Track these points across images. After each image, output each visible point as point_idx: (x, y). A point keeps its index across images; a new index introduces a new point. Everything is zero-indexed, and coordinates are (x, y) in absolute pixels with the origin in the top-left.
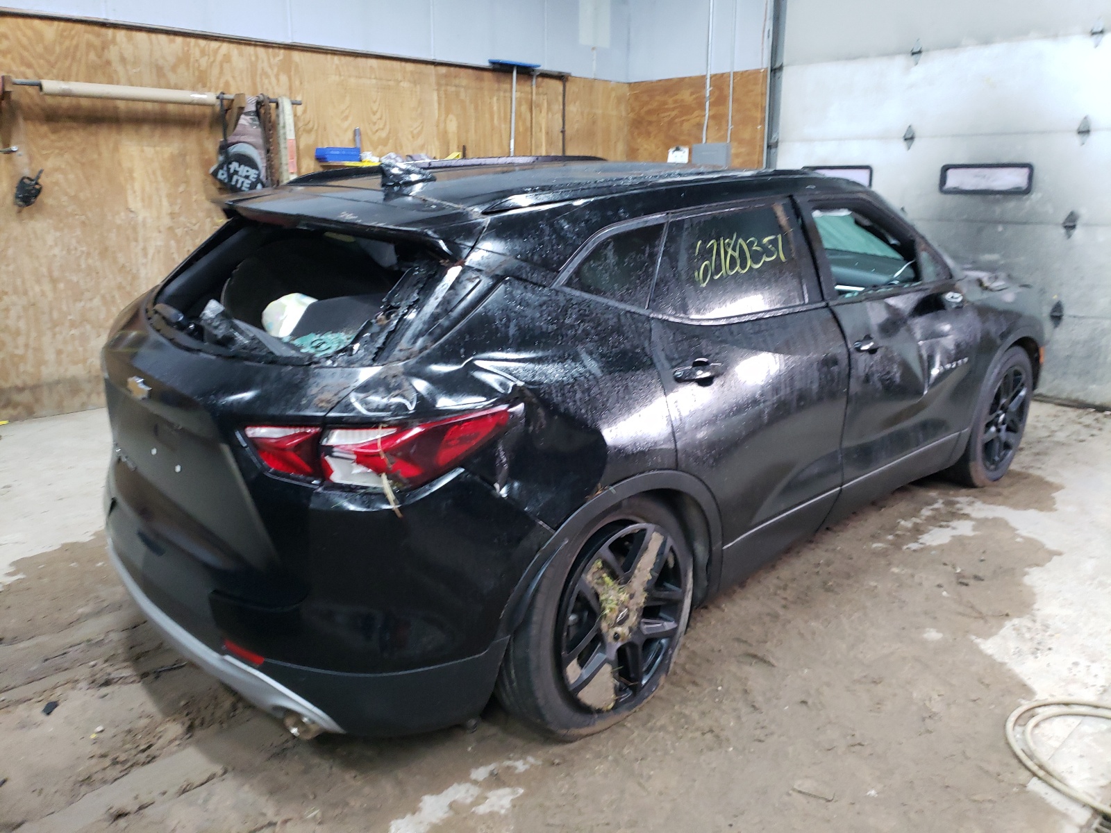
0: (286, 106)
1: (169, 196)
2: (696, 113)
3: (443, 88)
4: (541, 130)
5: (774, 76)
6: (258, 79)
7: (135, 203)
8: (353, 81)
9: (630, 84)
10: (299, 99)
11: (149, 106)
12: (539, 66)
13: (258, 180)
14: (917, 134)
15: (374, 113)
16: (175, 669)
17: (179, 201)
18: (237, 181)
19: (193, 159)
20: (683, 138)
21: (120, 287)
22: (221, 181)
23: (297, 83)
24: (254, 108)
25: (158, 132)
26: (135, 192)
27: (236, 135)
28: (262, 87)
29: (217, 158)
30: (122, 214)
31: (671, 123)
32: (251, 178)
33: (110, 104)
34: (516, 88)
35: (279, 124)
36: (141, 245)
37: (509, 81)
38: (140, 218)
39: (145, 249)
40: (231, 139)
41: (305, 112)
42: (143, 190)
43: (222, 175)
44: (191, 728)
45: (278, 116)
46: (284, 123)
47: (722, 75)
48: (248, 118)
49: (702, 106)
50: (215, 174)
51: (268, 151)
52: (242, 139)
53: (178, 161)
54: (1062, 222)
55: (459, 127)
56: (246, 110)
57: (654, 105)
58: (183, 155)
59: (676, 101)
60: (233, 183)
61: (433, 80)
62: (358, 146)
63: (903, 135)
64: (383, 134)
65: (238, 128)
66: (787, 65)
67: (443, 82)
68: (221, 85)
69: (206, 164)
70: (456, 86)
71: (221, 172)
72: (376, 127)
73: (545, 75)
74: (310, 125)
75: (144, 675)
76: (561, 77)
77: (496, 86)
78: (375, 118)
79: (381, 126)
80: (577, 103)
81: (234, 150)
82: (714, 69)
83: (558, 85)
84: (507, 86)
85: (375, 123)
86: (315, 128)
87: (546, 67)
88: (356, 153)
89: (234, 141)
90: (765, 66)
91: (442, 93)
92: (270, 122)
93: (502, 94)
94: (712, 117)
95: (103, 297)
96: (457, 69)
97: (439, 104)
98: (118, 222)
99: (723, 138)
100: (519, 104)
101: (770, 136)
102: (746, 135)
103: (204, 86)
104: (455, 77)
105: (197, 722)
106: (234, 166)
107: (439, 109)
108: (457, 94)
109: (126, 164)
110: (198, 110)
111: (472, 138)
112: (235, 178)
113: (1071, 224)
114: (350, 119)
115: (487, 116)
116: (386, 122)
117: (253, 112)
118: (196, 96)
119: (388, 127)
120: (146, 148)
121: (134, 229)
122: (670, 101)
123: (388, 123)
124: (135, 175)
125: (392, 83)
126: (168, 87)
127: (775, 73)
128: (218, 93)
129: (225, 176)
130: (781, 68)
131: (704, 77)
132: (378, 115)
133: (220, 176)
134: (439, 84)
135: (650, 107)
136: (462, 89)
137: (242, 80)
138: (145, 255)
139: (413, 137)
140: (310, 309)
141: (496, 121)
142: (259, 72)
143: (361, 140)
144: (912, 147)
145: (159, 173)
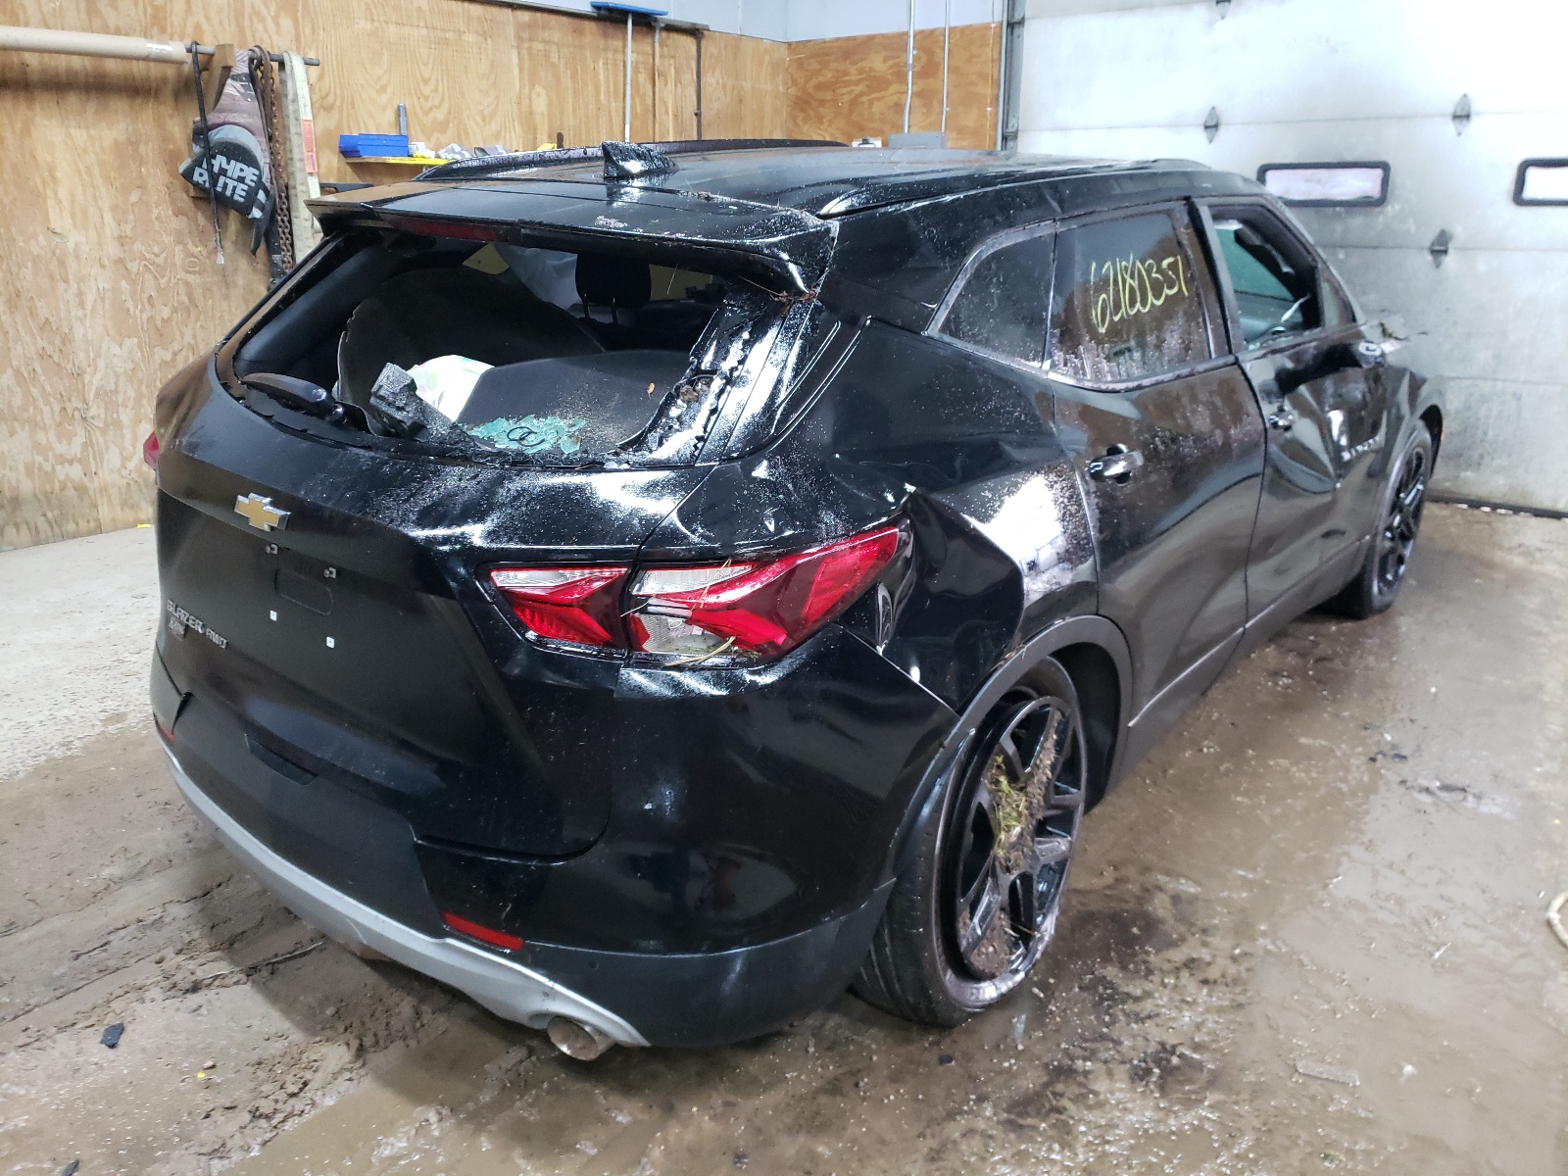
0: (296, 65)
1: (114, 209)
2: (893, 88)
3: (526, 45)
4: (667, 113)
5: (1012, 33)
6: (247, 23)
7: (60, 220)
8: (392, 29)
9: (789, 44)
10: (312, 55)
11: (77, 62)
12: (665, 14)
13: (260, 185)
14: (1223, 120)
15: (426, 82)
16: (295, 957)
17: (131, 217)
18: (225, 186)
19: (150, 150)
20: (872, 125)
21: (43, 355)
22: (196, 185)
23: (308, 31)
24: (246, 70)
25: (92, 107)
26: (59, 202)
27: (221, 111)
28: (253, 36)
29: (190, 148)
30: (41, 238)
31: (854, 102)
32: (247, 181)
33: (15, 58)
34: (631, 46)
35: (286, 96)
36: (74, 287)
37: (620, 35)
38: (71, 245)
39: (80, 294)
40: (213, 118)
41: (321, 77)
42: (72, 197)
43: (201, 176)
44: (361, 1051)
45: (283, 82)
46: (296, 95)
47: (932, 32)
48: (238, 84)
49: (901, 78)
50: (188, 175)
51: (270, 139)
52: (231, 118)
53: (127, 152)
54: (1427, 244)
55: (550, 105)
56: (235, 71)
57: (829, 75)
58: (133, 143)
59: (861, 71)
60: (219, 189)
61: (511, 31)
62: (404, 132)
63: (1203, 121)
64: (440, 115)
65: (224, 100)
66: (1032, 18)
67: (525, 35)
68: (189, 30)
69: (172, 158)
70: (544, 41)
71: (198, 171)
72: (430, 103)
73: (672, 28)
74: (330, 99)
75: (251, 971)
76: (695, 32)
77: (602, 43)
78: (426, 90)
79: (436, 103)
80: (717, 73)
81: (217, 136)
82: (920, 23)
83: (688, 42)
84: (618, 44)
85: (426, 98)
86: (338, 103)
87: (674, 16)
88: (401, 144)
89: (221, 121)
90: (998, 19)
91: (525, 52)
92: (272, 91)
93: (610, 55)
94: (917, 95)
95: (17, 372)
96: (546, 15)
97: (521, 69)
98: (35, 251)
99: (935, 126)
100: (636, 71)
101: (1006, 124)
102: (969, 121)
103: (163, 31)
104: (543, 28)
105: (368, 1041)
106: (220, 161)
107: (521, 78)
108: (547, 54)
109: (43, 156)
110: (155, 70)
111: (569, 125)
112: (222, 179)
113: (1442, 248)
114: (390, 90)
115: (590, 88)
116: (443, 97)
117: (245, 75)
118: (154, 47)
119: (446, 105)
120: (73, 131)
121: (62, 263)
122: (853, 70)
123: (446, 100)
124: (58, 174)
125: (450, 35)
126: (105, 30)
127: (1012, 29)
128: (188, 42)
129: (206, 177)
130: (1021, 23)
131: (907, 34)
132: (431, 86)
133: (196, 178)
134: (520, 39)
135: (821, 79)
136: (554, 48)
137: (221, 23)
138: (82, 304)
139: (484, 120)
140: (485, 379)
141: (602, 97)
142: (248, 10)
143: (407, 126)
144: (1216, 139)
145: (96, 171)
